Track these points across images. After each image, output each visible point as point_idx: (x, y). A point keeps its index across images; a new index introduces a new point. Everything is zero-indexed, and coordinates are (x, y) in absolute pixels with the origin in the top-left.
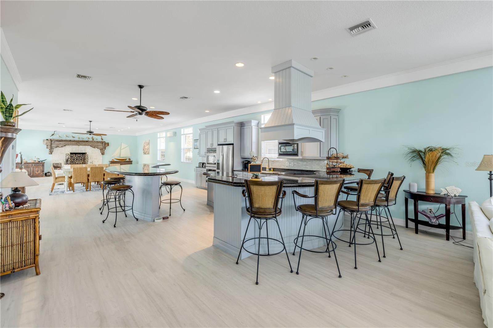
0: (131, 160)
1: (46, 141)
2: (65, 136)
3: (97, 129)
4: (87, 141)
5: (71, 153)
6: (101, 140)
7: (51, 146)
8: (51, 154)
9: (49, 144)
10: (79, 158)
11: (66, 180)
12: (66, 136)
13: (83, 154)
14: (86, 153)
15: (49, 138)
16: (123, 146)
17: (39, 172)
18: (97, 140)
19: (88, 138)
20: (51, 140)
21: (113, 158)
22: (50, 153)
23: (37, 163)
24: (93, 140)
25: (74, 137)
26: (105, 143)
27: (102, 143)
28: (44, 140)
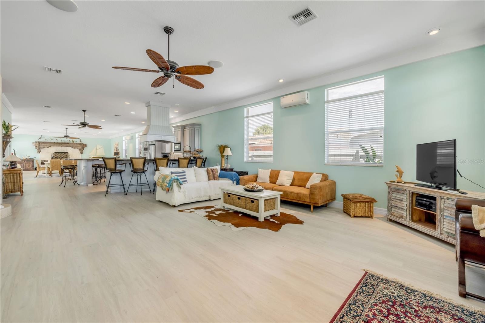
1: (35, 143)
2: (50, 139)
3: (75, 133)
4: (68, 143)
5: (56, 153)
6: (80, 142)
7: (39, 147)
8: (39, 153)
9: (38, 145)
10: (62, 156)
11: (46, 169)
13: (65, 153)
14: (68, 152)
15: (37, 141)
16: (99, 147)
17: (30, 167)
18: (77, 142)
19: (69, 141)
20: (38, 142)
23: (28, 160)
24: (73, 142)
25: (57, 140)
26: (83, 144)
27: (81, 144)
28: (33, 142)
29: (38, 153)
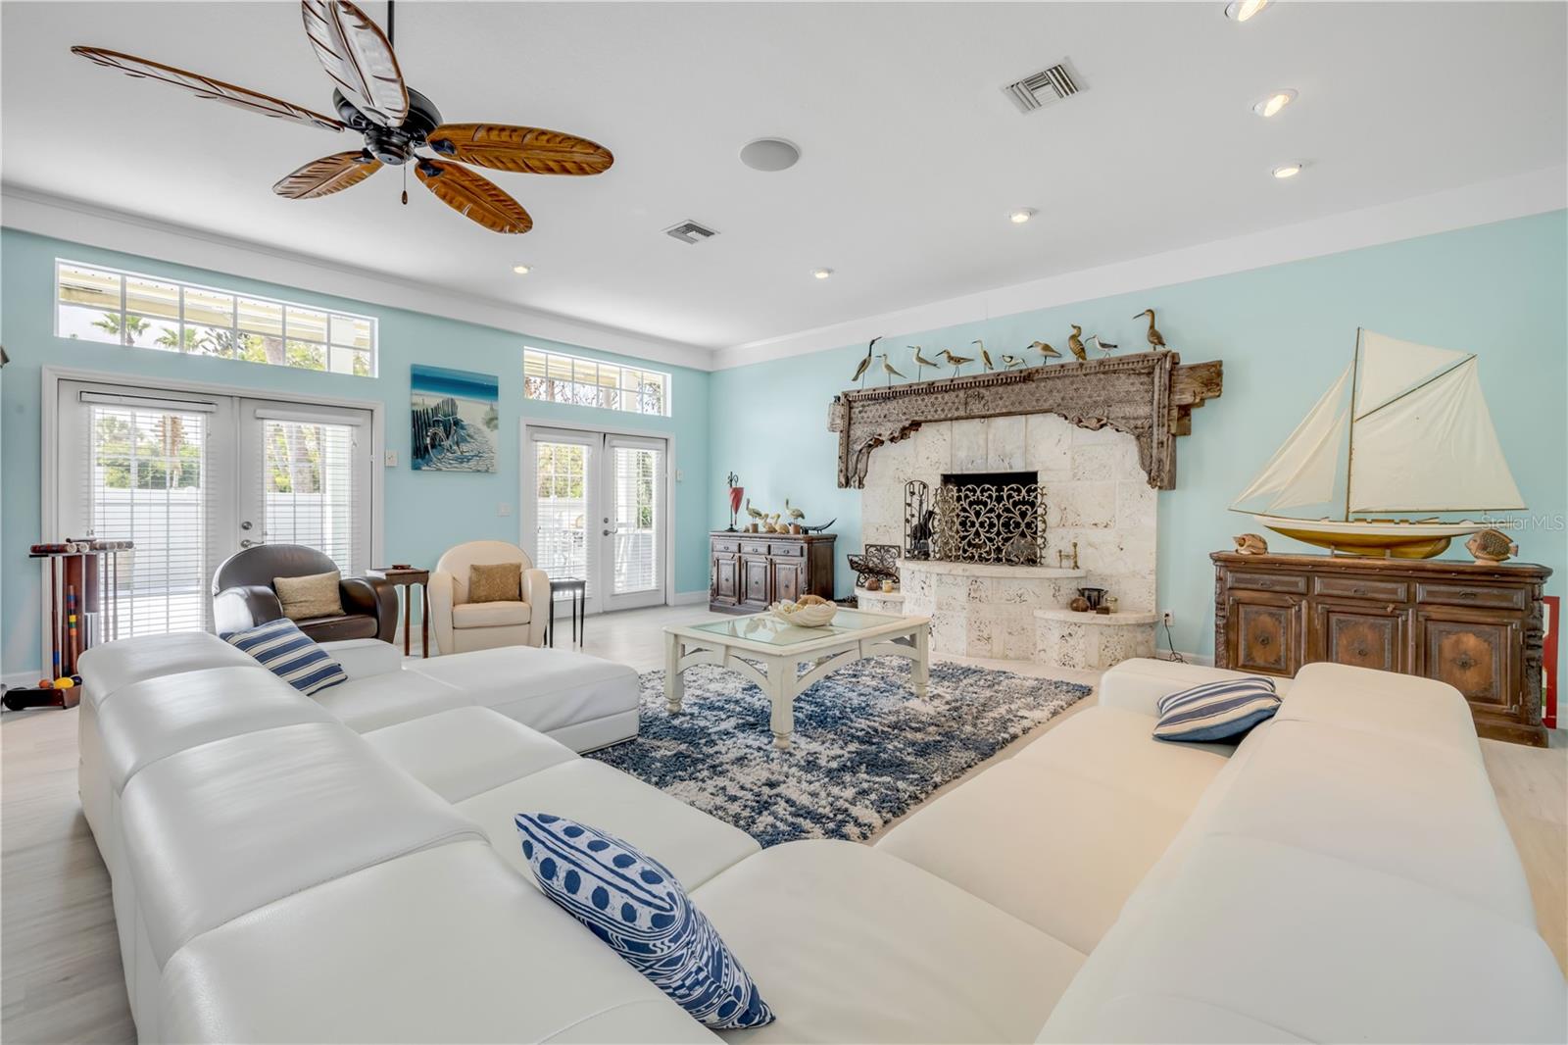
0: (1512, 561)
1: (837, 408)
2: (914, 360)
5: (947, 479)
6: (1146, 348)
7: (849, 436)
8: (850, 485)
9: (841, 424)
10: (978, 514)
12: (920, 360)
14: (1037, 475)
15: (846, 387)
18: (1114, 354)
19: (1038, 350)
20: (850, 397)
21: (1257, 527)
22: (843, 481)
24: (1081, 352)
25: (958, 361)
26: (1175, 363)
29: (840, 486)
